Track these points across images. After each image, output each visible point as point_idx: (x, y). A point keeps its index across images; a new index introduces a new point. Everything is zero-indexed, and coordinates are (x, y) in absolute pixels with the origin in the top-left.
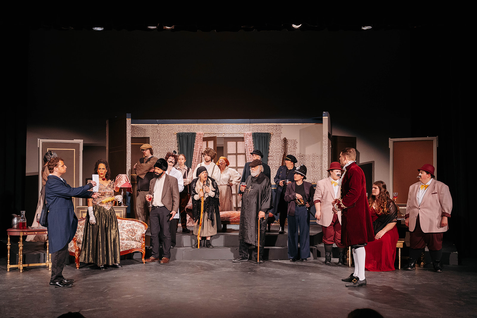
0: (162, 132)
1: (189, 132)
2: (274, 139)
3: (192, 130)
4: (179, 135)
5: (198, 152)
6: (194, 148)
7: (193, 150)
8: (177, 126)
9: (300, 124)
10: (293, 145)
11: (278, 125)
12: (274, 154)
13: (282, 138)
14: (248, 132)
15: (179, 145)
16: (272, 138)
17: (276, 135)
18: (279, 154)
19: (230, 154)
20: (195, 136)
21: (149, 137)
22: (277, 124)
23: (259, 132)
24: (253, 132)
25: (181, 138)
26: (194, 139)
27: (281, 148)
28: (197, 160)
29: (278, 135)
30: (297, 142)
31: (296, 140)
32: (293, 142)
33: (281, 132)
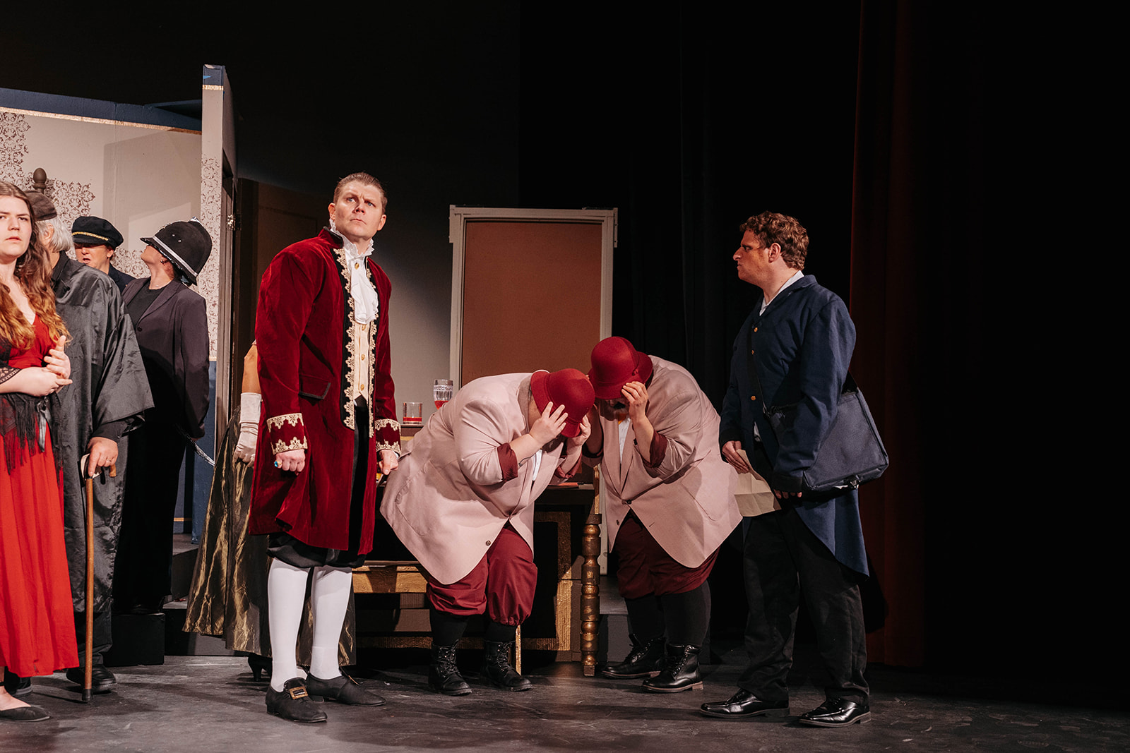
9: (107, 122)
10: (75, 204)
11: (10, 116)
13: (28, 170)
29: (9, 159)
30: (93, 197)
31: (88, 187)
32: (75, 193)
33: (23, 147)
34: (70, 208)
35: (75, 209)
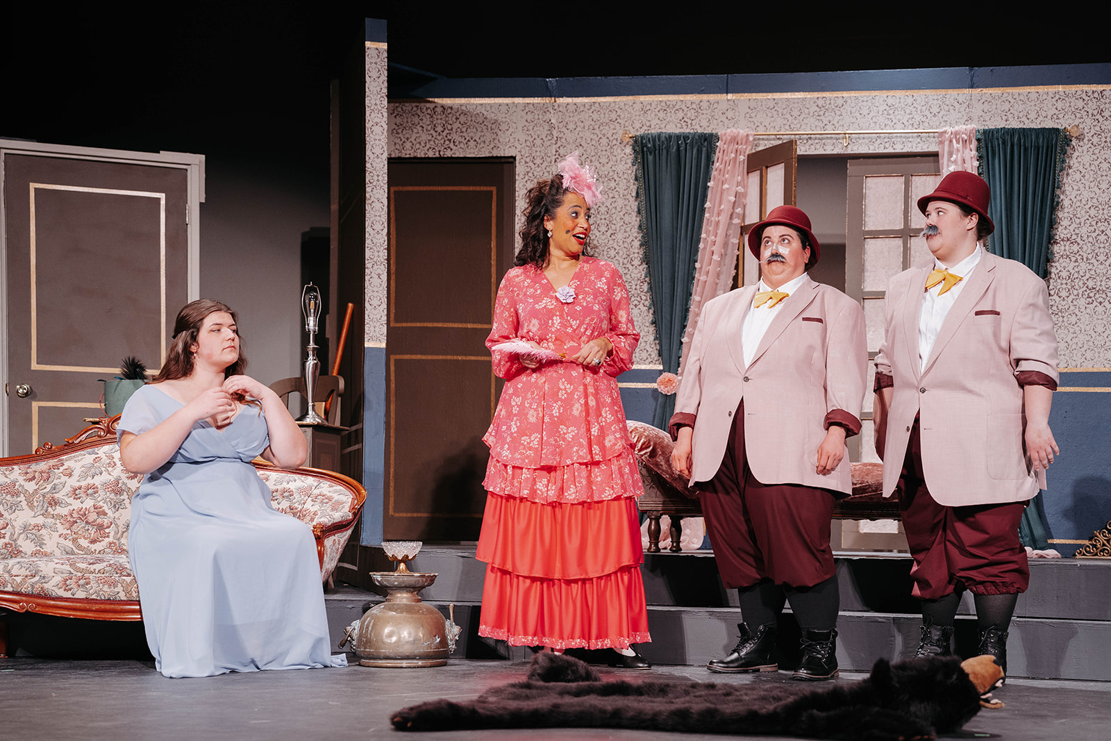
0: (568, 134)
1: (687, 131)
2: (1086, 159)
3: (704, 123)
4: (643, 146)
5: (723, 219)
6: (707, 205)
7: (703, 210)
8: (638, 106)
12: (1084, 231)
14: (961, 127)
15: (642, 192)
16: (1076, 154)
17: (1095, 140)
19: (876, 235)
20: (711, 150)
21: (514, 158)
22: (1100, 88)
23: (1015, 124)
24: (982, 128)
25: (651, 158)
26: (709, 162)
28: (716, 257)
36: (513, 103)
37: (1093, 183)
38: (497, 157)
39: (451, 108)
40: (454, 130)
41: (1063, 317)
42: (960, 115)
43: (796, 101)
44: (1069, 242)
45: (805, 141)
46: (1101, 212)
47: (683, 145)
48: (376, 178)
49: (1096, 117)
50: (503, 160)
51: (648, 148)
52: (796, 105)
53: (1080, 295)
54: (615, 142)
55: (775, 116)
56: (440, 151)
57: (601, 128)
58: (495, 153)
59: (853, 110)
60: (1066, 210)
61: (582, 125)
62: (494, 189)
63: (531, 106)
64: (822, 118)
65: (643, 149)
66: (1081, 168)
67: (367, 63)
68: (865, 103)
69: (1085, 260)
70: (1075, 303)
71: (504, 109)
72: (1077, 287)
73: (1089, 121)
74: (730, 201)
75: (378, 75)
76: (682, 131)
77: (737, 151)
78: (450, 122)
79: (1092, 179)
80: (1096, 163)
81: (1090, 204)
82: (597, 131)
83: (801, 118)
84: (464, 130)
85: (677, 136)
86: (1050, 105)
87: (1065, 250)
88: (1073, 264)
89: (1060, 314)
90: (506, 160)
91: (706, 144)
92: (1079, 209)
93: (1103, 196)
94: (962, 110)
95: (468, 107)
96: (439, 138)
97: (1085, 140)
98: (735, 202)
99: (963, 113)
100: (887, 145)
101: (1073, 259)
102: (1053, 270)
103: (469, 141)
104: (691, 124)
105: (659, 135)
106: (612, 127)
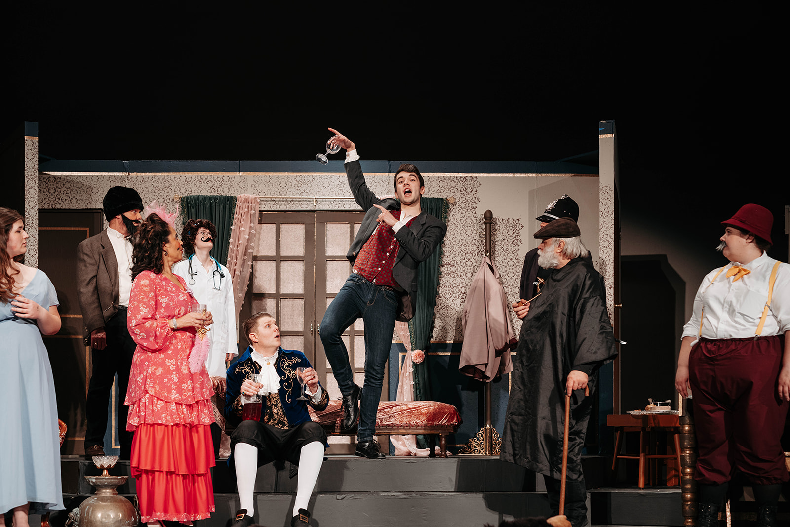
1: (215, 194)
2: (458, 216)
3: (226, 190)
4: (188, 203)
6: (231, 240)
7: (228, 244)
8: (183, 179)
9: (531, 175)
10: (511, 232)
11: (468, 179)
12: (458, 259)
13: (481, 213)
16: (451, 214)
17: (463, 205)
18: (472, 260)
19: (333, 259)
20: (233, 206)
22: (466, 175)
25: (193, 211)
26: (231, 214)
27: (476, 243)
29: (469, 207)
30: (522, 227)
31: (519, 220)
32: (511, 225)
33: (477, 198)
34: (508, 236)
35: (511, 236)
36: (102, 176)
37: (462, 231)
38: (91, 209)
39: (60, 178)
40: (62, 192)
41: (448, 310)
42: (383, 189)
43: (283, 178)
44: (450, 266)
45: (290, 202)
46: (467, 248)
47: (214, 203)
48: (31, 222)
49: (463, 192)
50: (94, 211)
51: (191, 205)
52: (283, 180)
53: (457, 298)
54: (168, 201)
55: (271, 186)
56: (52, 205)
57: (159, 192)
58: (89, 207)
59: (319, 184)
60: (447, 246)
61: (147, 190)
62: (88, 229)
63: (113, 178)
64: (300, 188)
65: (188, 205)
66: (455, 222)
67: (25, 149)
68: (326, 180)
69: (459, 276)
70: (454, 302)
71: (95, 179)
72: (455, 292)
73: (458, 195)
74: (245, 238)
75: (32, 157)
76: (211, 194)
77: (248, 207)
78: (60, 187)
79: (461, 229)
80: (464, 219)
81: (461, 243)
82: (157, 194)
83: (287, 188)
84: (69, 192)
85: (210, 198)
86: (436, 184)
87: (448, 270)
88: (452, 279)
89: (446, 308)
90: (96, 211)
91: (229, 203)
92: (455, 246)
93: (469, 238)
94: (385, 185)
95: (71, 177)
96: (52, 197)
97: (457, 206)
98: (248, 239)
99: (385, 187)
100: (340, 205)
101: (453, 276)
102: (441, 282)
103: (72, 199)
104: (217, 190)
105: (198, 196)
106: (166, 191)
